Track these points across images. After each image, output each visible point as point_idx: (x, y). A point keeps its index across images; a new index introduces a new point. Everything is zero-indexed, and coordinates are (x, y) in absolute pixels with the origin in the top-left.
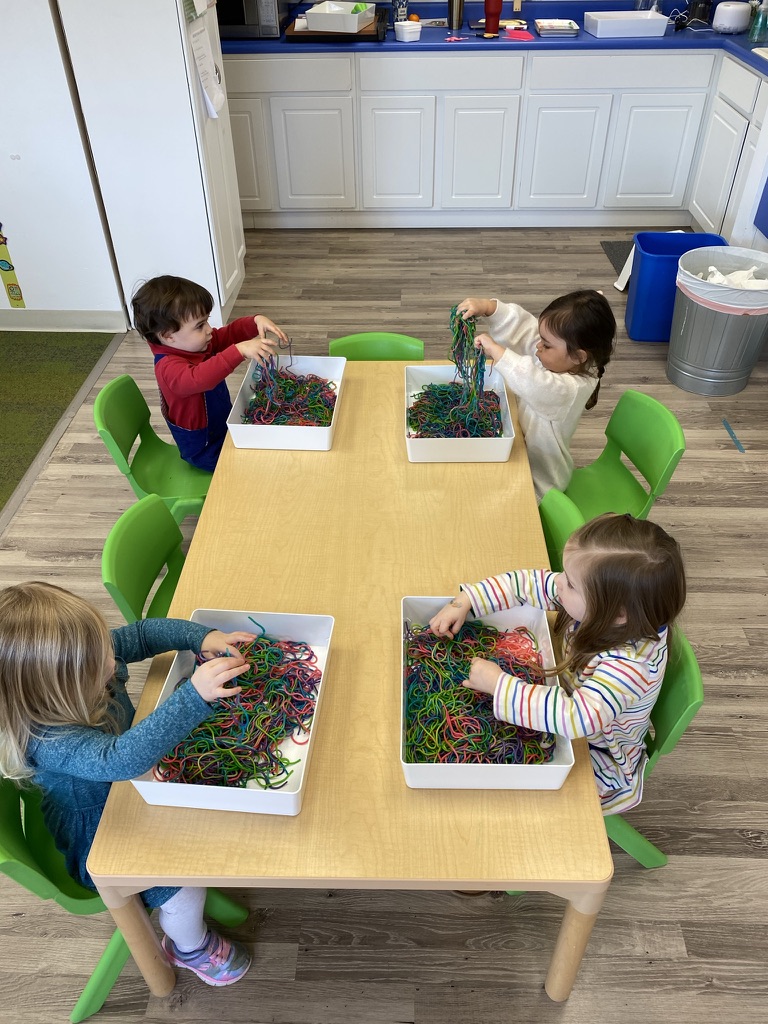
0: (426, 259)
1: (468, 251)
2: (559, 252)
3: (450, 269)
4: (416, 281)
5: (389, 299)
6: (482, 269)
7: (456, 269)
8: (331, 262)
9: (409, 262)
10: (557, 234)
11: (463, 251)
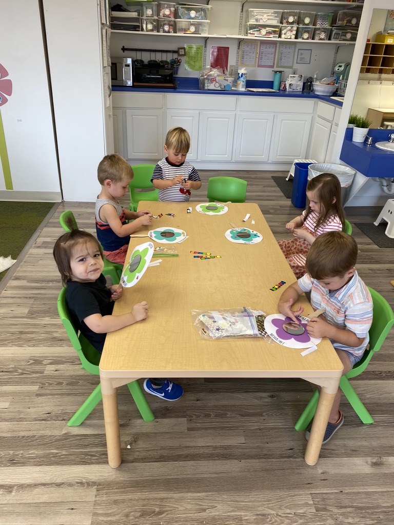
2: (254, 179)
10: (252, 172)
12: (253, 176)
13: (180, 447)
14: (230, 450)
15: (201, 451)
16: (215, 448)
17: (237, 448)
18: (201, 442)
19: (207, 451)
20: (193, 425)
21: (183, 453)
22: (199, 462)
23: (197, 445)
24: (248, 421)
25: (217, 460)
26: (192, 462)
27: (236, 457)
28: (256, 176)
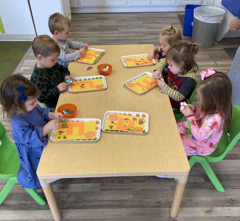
0: (126, 20)
1: (138, 18)
2: (165, 18)
3: (133, 23)
4: (123, 26)
5: (115, 31)
6: (142, 23)
7: (135, 23)
8: (97, 21)
9: (120, 21)
10: (164, 13)
12: (165, 16)
13: (95, 201)
14: (123, 203)
15: (107, 203)
16: (115, 201)
17: (128, 202)
18: (107, 198)
19: (110, 203)
20: (104, 188)
21: (96, 204)
22: (104, 209)
23: (104, 199)
24: (136, 185)
25: (115, 208)
26: (100, 209)
27: (126, 207)
28: (167, 16)
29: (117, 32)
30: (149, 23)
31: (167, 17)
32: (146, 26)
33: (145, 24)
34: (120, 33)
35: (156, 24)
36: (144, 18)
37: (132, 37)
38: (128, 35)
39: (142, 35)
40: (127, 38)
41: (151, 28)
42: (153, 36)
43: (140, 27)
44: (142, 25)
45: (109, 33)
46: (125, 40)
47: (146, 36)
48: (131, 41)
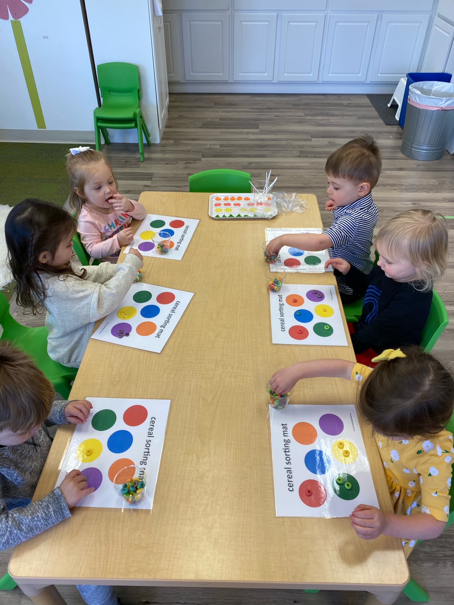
0: (271, 109)
1: (293, 105)
2: (346, 106)
3: (285, 114)
4: (267, 120)
5: (252, 128)
6: (303, 114)
7: (289, 114)
8: (216, 110)
9: (261, 110)
10: (344, 97)
11: (292, 105)
12: (345, 102)
28: (350, 102)
29: (257, 130)
30: (316, 115)
31: (349, 104)
32: (311, 120)
33: (309, 118)
34: (263, 132)
35: (329, 118)
36: (306, 104)
37: (285, 142)
38: (278, 137)
39: (305, 137)
40: (276, 142)
41: (321, 125)
42: (326, 139)
43: (300, 122)
44: (303, 118)
45: (242, 133)
46: (273, 146)
47: (313, 139)
48: (285, 148)
